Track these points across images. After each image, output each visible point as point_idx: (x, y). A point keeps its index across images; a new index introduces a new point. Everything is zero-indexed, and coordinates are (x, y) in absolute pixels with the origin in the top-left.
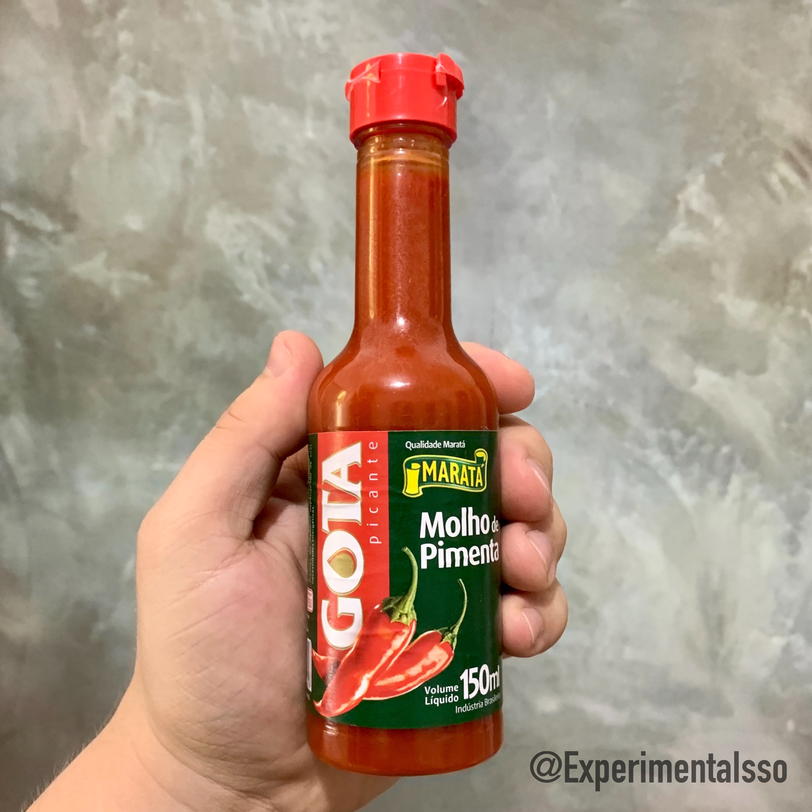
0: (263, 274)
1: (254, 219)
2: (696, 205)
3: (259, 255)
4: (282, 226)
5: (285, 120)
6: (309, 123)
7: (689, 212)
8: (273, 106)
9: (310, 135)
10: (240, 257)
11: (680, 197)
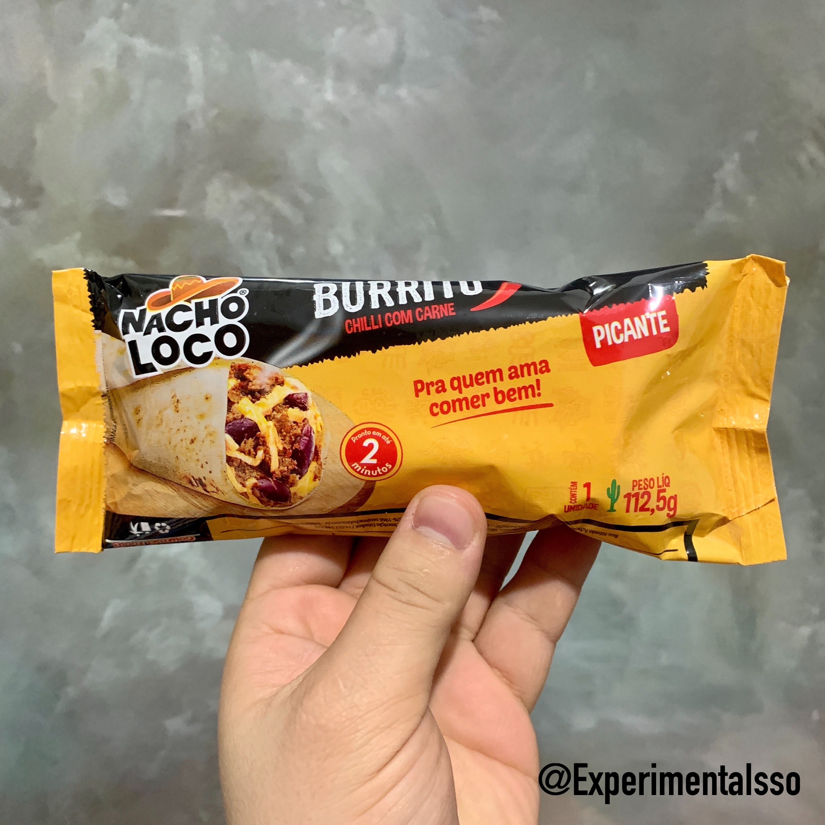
0: (275, 258)
1: (264, 193)
2: (731, 184)
3: (270, 236)
4: (296, 202)
5: (301, 80)
6: (329, 83)
7: (725, 191)
8: (287, 63)
9: (329, 96)
10: (248, 238)
11: (716, 176)
